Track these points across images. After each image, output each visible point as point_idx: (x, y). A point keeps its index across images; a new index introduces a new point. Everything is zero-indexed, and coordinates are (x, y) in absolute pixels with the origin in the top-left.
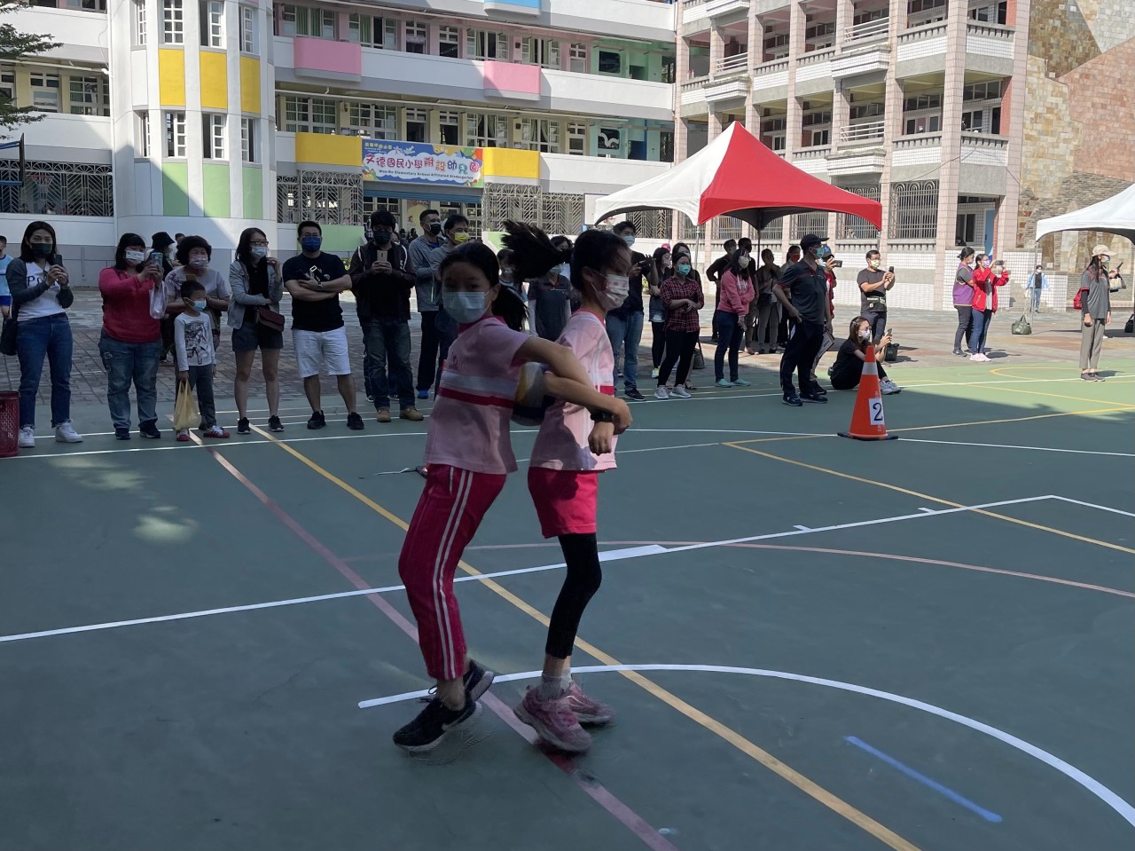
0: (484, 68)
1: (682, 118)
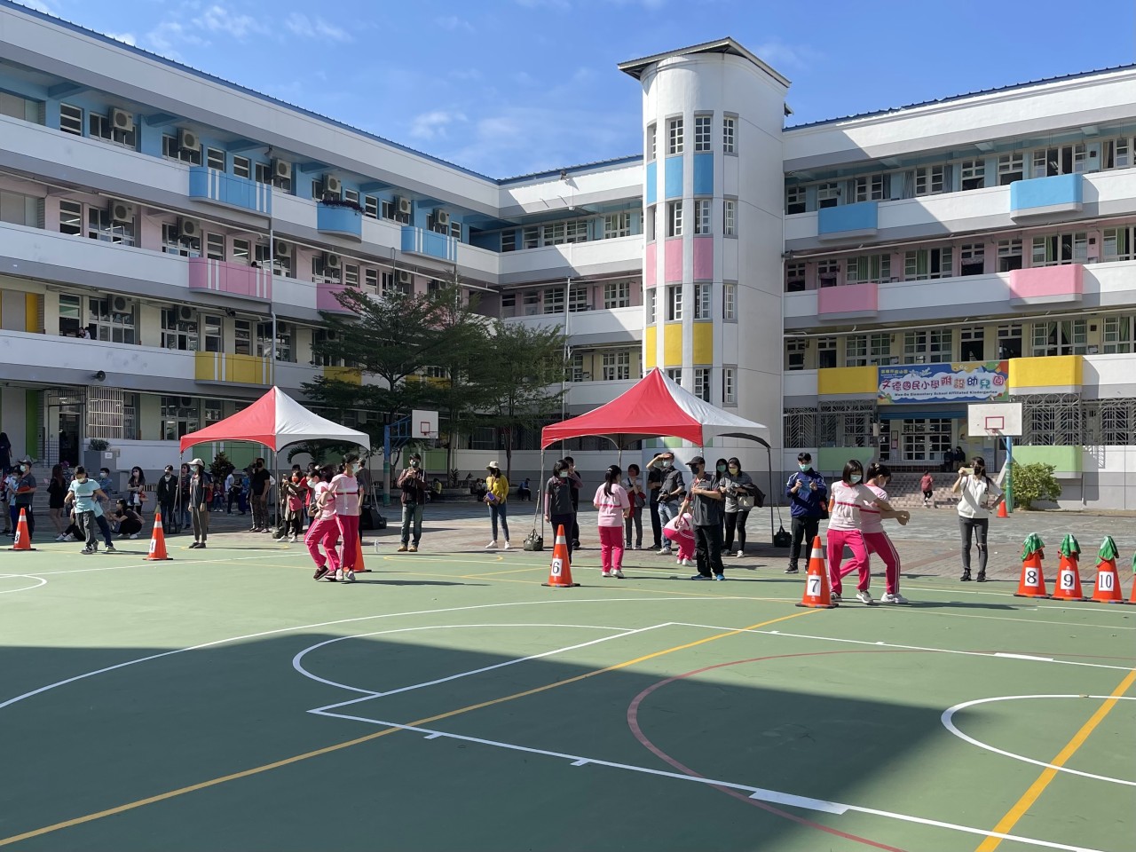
0: (1009, 278)
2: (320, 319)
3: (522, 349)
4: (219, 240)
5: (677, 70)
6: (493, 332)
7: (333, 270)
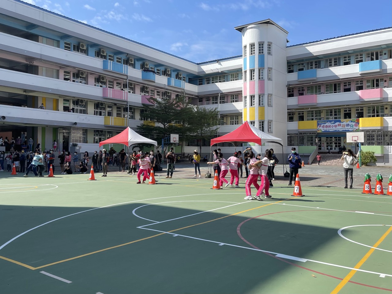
0: (359, 93)
2: (142, 106)
3: (205, 115)
4: (112, 82)
5: (253, 29)
6: (196, 110)
7: (147, 91)
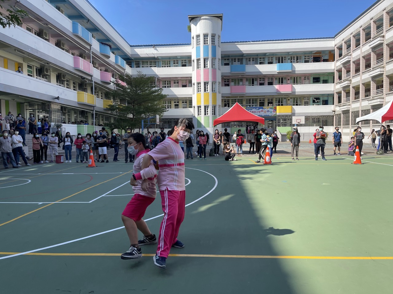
0: (277, 87)
1: (336, 93)
2: (101, 83)
5: (207, 21)
